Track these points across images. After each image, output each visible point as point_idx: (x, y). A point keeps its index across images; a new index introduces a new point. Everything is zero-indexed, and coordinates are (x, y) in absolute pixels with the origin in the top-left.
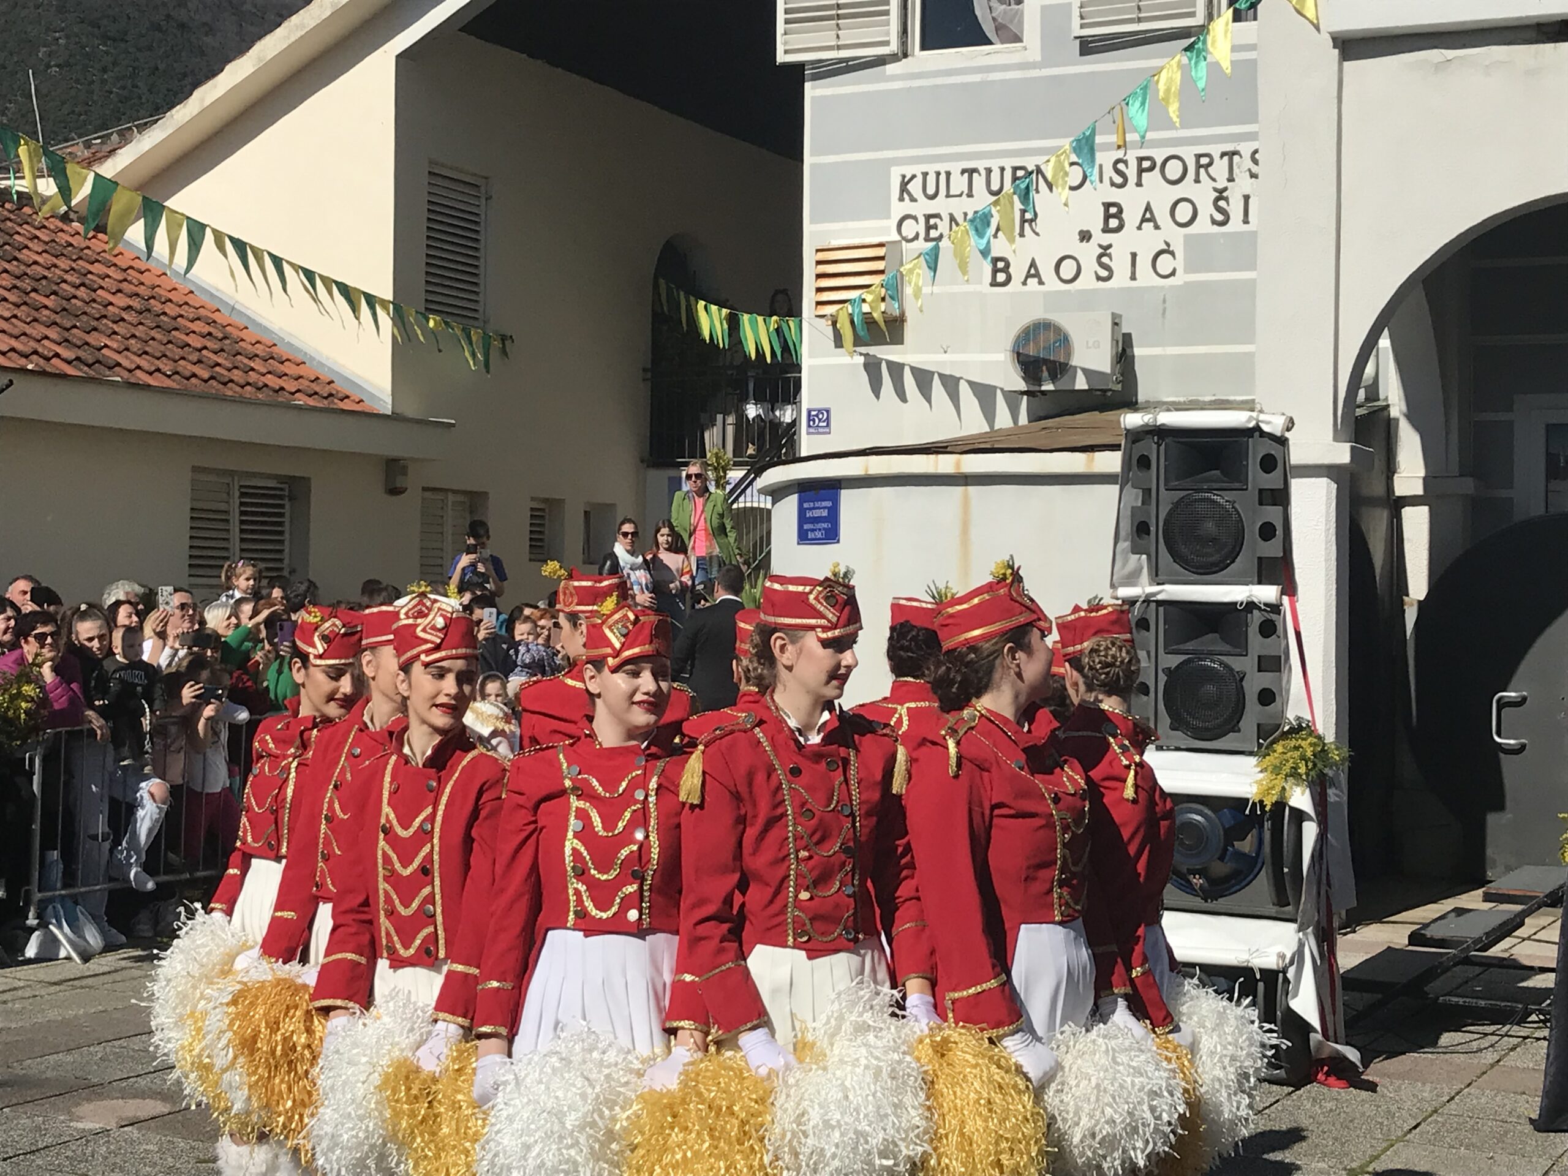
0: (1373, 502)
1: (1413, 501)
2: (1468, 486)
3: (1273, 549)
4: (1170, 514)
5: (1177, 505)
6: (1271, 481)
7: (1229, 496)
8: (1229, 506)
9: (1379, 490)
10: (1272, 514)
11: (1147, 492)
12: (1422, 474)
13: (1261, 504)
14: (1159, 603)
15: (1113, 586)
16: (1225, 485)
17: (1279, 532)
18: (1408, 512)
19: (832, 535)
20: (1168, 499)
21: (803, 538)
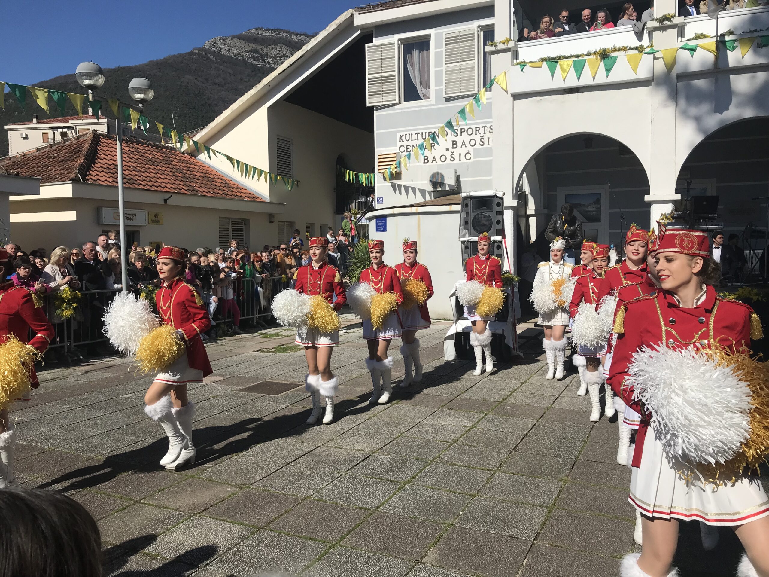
0: (521, 216)
1: (532, 216)
2: (546, 211)
3: (499, 227)
4: (474, 218)
5: (475, 216)
6: (499, 209)
7: (488, 213)
8: (488, 216)
9: (523, 213)
10: (499, 218)
11: (467, 213)
12: (534, 208)
13: (497, 215)
14: (471, 242)
15: (459, 238)
16: (487, 211)
17: (501, 222)
18: (530, 219)
19: (385, 229)
20: (473, 215)
21: (377, 230)
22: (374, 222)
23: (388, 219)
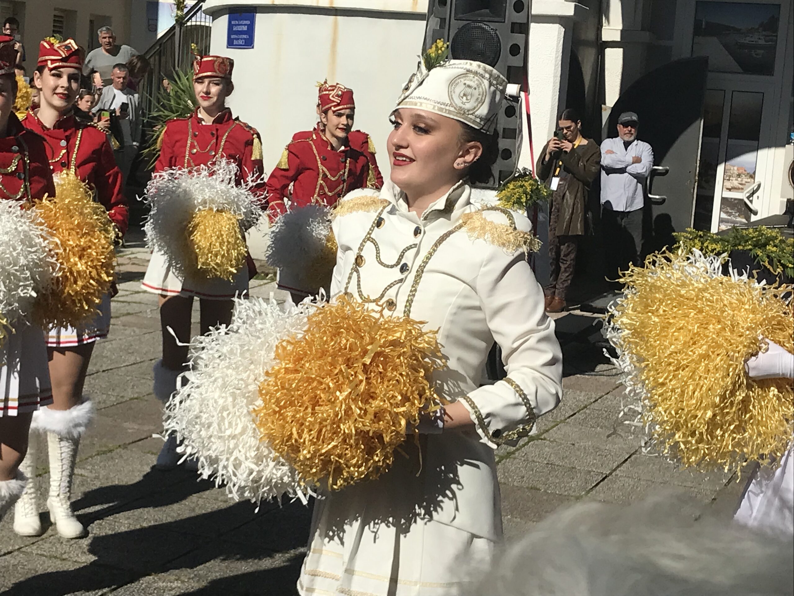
0: (587, 43)
1: (613, 44)
3: (516, 61)
4: (457, 35)
5: (460, 30)
6: (519, 18)
7: (493, 26)
8: (492, 32)
10: (518, 38)
11: (443, 20)
12: (620, 27)
13: (512, 32)
16: (491, 19)
17: (522, 51)
19: (249, 43)
20: (456, 25)
21: (231, 44)
22: (224, 20)
23: (260, 18)
